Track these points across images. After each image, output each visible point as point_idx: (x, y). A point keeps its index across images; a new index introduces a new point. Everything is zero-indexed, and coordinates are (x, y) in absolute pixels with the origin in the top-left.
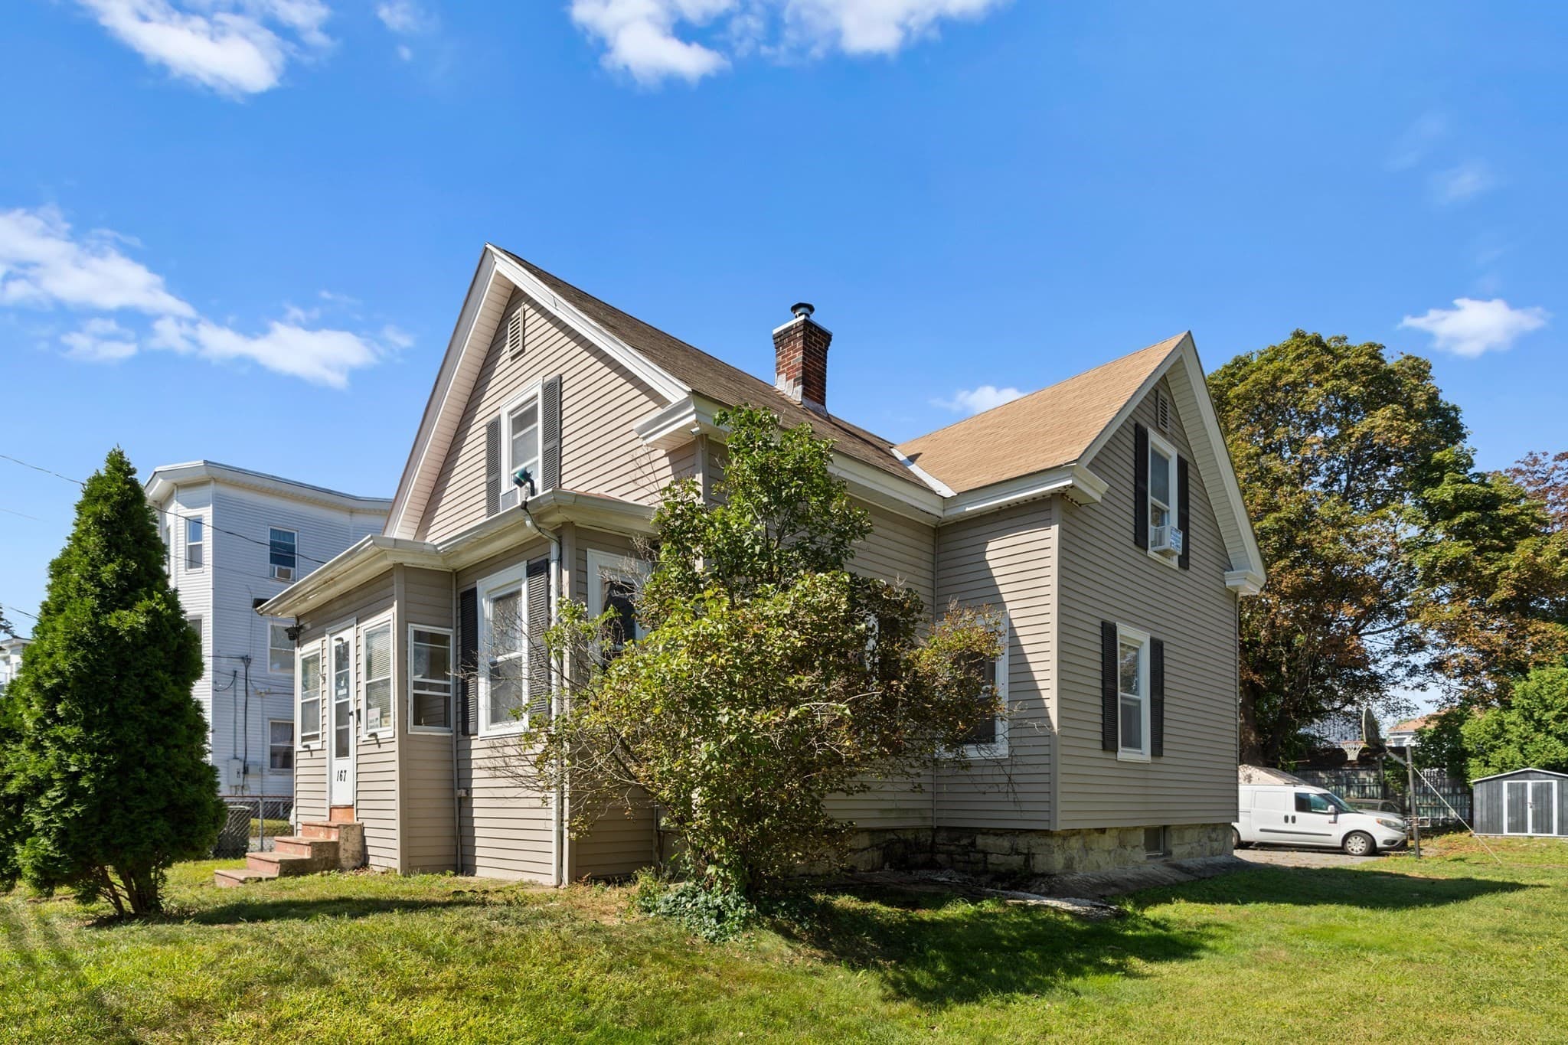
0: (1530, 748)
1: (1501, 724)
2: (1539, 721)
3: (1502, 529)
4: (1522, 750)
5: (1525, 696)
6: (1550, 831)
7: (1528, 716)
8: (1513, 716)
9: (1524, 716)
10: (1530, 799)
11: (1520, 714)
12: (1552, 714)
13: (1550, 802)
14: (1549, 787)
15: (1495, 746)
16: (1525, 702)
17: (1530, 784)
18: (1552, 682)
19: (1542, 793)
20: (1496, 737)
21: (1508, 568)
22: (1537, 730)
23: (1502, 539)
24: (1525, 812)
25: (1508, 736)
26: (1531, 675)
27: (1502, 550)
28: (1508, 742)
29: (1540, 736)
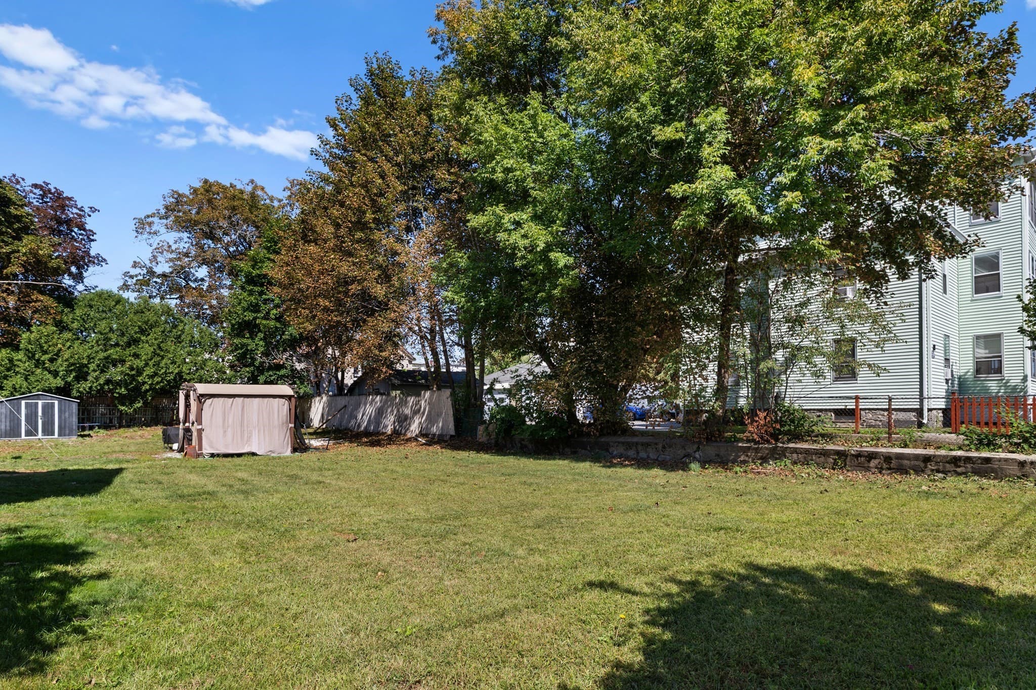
0: (32, 378)
1: (11, 361)
2: (38, 360)
3: (14, 223)
4: (26, 379)
5: (30, 342)
6: (53, 434)
7: (31, 356)
8: (20, 355)
9: (28, 357)
10: (40, 413)
11: (25, 354)
12: (47, 356)
13: (53, 415)
14: (53, 404)
15: (7, 376)
16: (30, 346)
17: (40, 403)
18: (48, 336)
19: (48, 409)
20: (8, 370)
21: (18, 251)
22: (36, 366)
23: (14, 230)
24: (37, 422)
25: (17, 369)
26: (33, 329)
27: (14, 238)
28: (17, 373)
29: (39, 371)
